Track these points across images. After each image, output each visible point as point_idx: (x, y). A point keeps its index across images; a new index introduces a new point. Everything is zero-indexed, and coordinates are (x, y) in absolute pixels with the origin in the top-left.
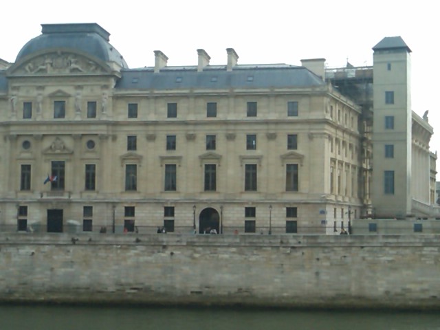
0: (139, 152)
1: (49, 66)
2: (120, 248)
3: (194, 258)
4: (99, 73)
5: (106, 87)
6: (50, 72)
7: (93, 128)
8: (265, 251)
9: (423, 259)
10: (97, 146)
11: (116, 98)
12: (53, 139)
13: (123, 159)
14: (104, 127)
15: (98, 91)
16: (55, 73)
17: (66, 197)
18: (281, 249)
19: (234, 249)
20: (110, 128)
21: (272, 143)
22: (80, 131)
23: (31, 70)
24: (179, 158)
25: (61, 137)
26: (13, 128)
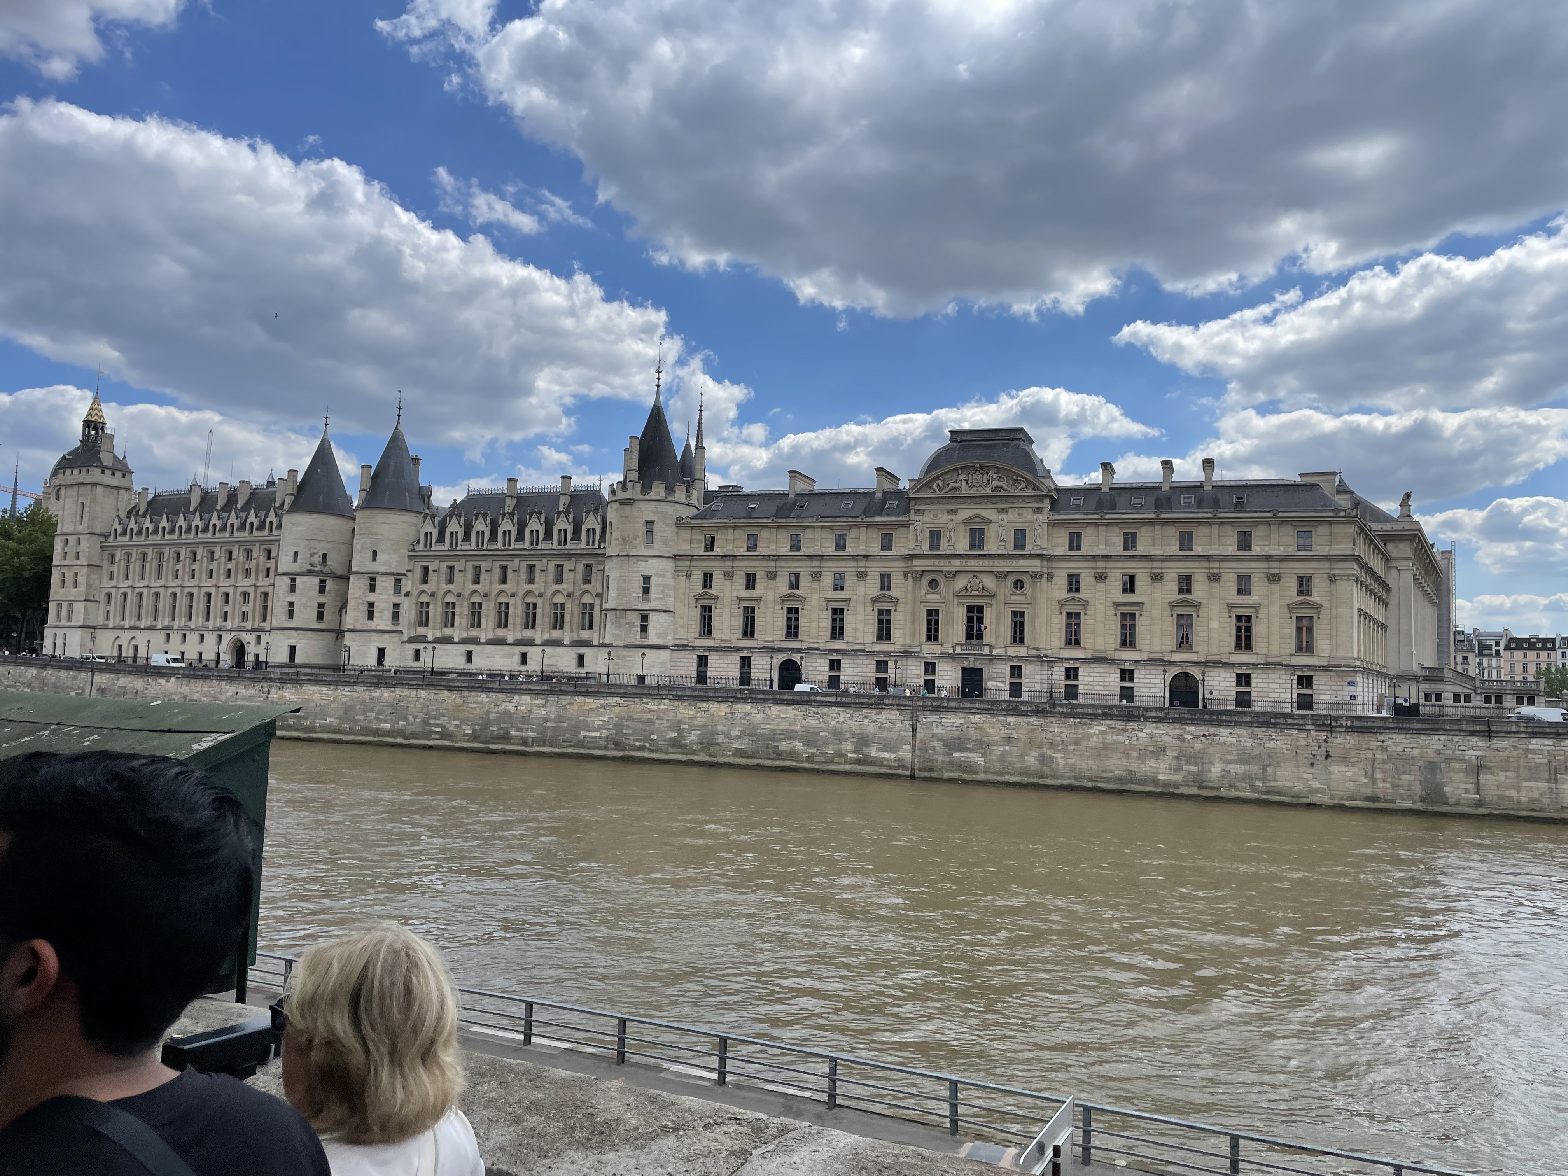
0: (1084, 595)
1: (964, 483)
3: (1184, 740)
4: (1029, 491)
5: (1039, 510)
6: (965, 491)
7: (1022, 563)
8: (1288, 735)
9: (1530, 756)
10: (1027, 586)
11: (1052, 524)
12: (970, 576)
13: (1062, 604)
14: (1037, 562)
15: (1029, 516)
16: (973, 492)
17: (986, 651)
19: (1243, 731)
20: (1045, 563)
21: (1275, 587)
22: (1004, 566)
23: (940, 489)
24: (1140, 605)
25: (980, 576)
26: (915, 562)
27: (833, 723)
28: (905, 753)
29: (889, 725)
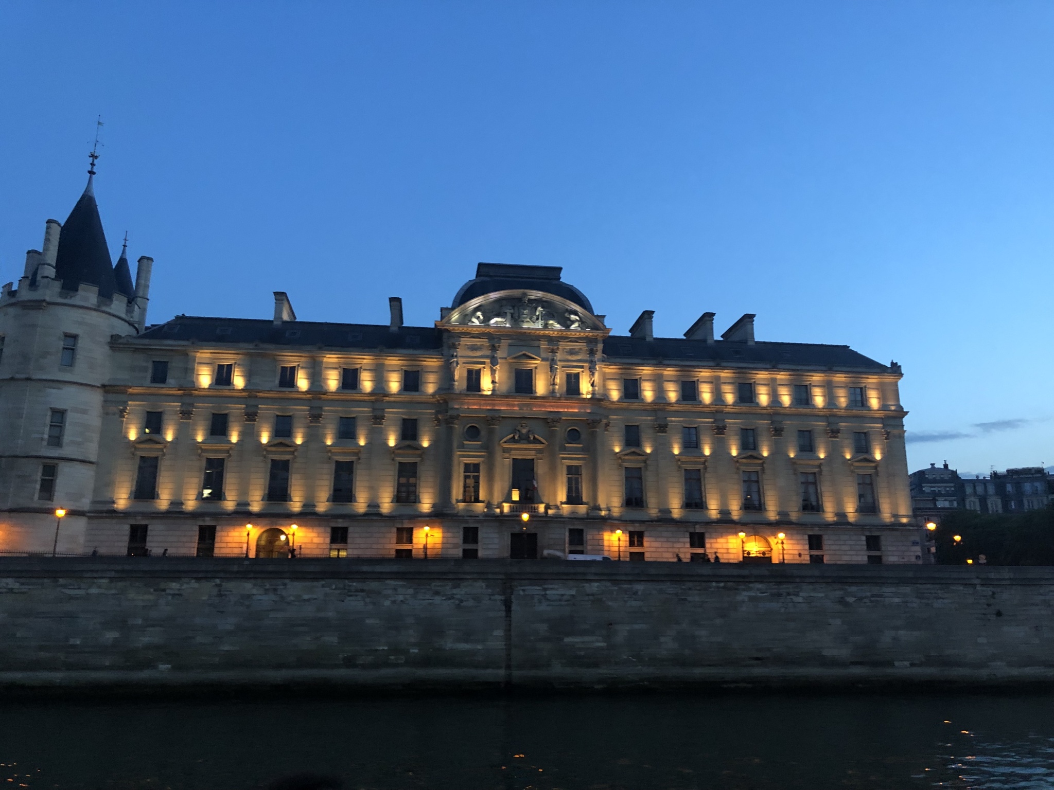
0: (644, 448)
1: (509, 317)
2: (723, 588)
3: (847, 604)
7: (578, 409)
10: (584, 436)
12: (517, 423)
13: (621, 458)
14: (595, 409)
15: (582, 358)
16: (520, 327)
17: (541, 511)
18: (979, 588)
19: (907, 589)
20: (602, 411)
24: (705, 460)
27: (387, 603)
28: (496, 641)
29: (471, 603)
